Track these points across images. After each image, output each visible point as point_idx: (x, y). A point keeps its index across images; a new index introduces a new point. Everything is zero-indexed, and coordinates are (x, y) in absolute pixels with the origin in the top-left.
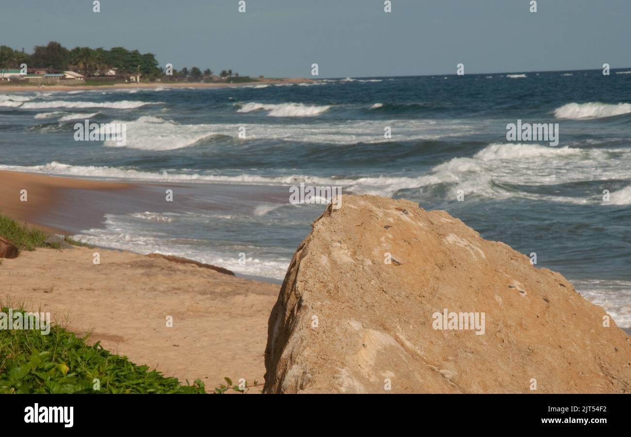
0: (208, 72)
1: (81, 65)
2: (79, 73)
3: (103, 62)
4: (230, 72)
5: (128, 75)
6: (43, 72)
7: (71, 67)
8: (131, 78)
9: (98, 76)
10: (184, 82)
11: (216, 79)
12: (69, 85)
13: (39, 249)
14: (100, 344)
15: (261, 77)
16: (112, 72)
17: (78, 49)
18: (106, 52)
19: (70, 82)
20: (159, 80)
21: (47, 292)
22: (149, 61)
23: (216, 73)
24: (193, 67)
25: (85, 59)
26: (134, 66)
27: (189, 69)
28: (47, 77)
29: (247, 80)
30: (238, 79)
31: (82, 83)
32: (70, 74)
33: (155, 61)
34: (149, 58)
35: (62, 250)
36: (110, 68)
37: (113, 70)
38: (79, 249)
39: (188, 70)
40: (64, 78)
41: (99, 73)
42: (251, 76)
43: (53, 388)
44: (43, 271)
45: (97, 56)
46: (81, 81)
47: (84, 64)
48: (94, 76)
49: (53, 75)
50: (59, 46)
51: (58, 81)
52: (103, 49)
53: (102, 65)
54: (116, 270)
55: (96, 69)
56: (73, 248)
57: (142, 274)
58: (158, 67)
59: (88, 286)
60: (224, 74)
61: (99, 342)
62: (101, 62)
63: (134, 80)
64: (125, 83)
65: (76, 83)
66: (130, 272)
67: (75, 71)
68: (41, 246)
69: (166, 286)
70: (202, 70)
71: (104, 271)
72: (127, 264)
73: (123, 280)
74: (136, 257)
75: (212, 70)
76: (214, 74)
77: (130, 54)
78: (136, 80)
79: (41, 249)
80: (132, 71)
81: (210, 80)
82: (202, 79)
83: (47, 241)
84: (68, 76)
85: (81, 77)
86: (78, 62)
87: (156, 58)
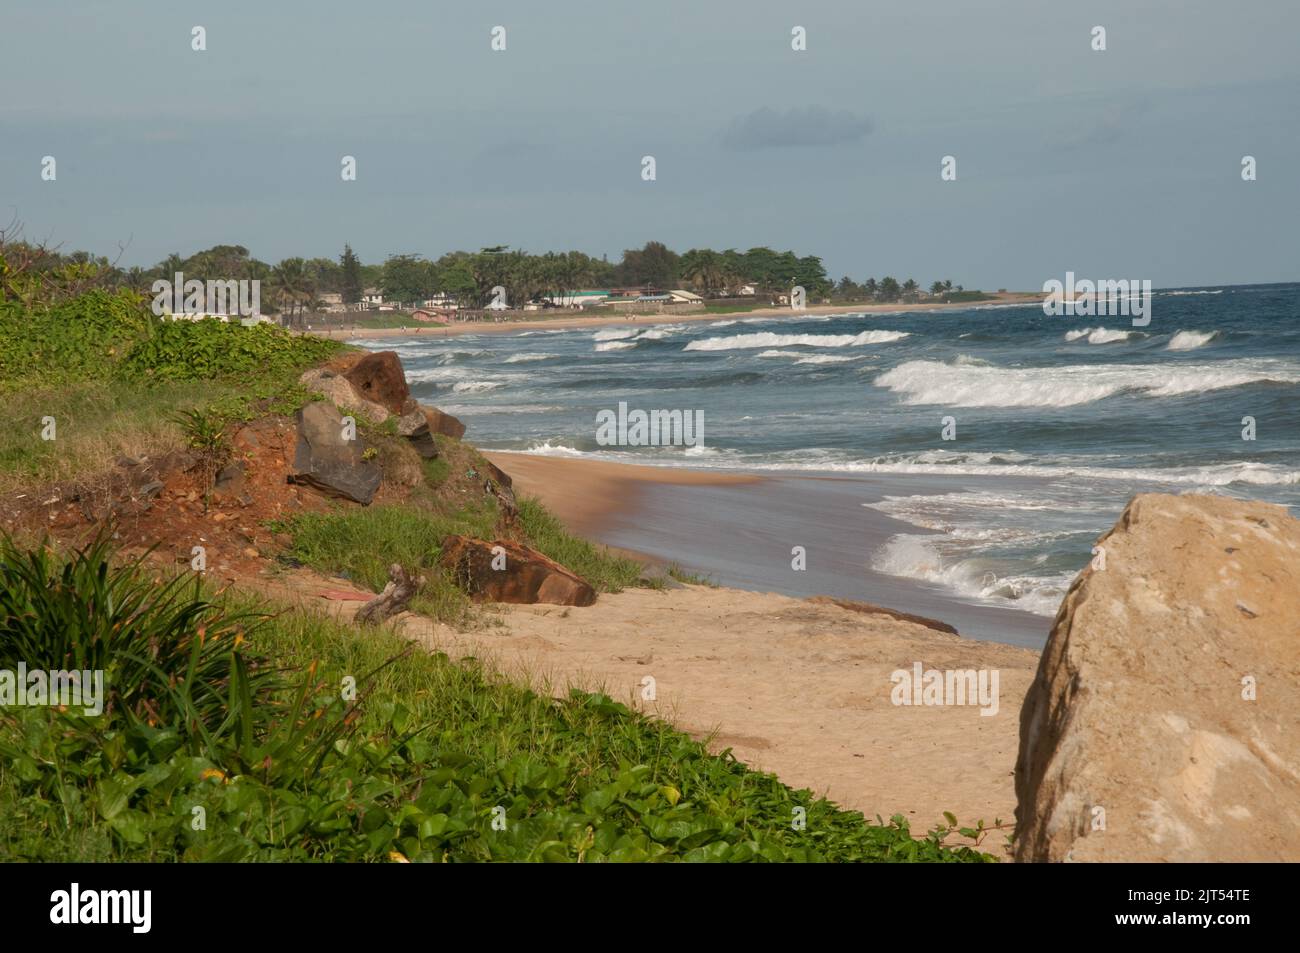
0: (910, 285)
1: (699, 280)
2: (694, 293)
3: (734, 274)
4: (949, 284)
5: (776, 293)
6: (636, 294)
7: (681, 283)
8: (781, 298)
9: (726, 297)
10: (869, 304)
11: (924, 298)
12: (678, 314)
13: (629, 590)
14: (732, 752)
15: (1002, 291)
16: (749, 290)
17: (693, 253)
18: (740, 255)
19: (680, 308)
20: (828, 301)
21: (642, 663)
22: (812, 270)
23: (924, 286)
24: (885, 277)
25: (704, 270)
26: (786, 278)
27: (879, 280)
28: (642, 301)
29: (978, 296)
30: (962, 296)
31: (698, 309)
32: (680, 295)
33: (821, 269)
34: (812, 263)
35: (666, 591)
36: (746, 283)
37: (751, 286)
38: (693, 590)
39: (876, 283)
40: (670, 302)
41: (727, 291)
42: (985, 290)
43: (655, 827)
44: (635, 627)
45: (725, 264)
46: (698, 306)
47: (704, 278)
48: (720, 297)
49: (653, 297)
50: (663, 248)
51: (661, 307)
52: (735, 251)
53: (733, 277)
54: (756, 624)
55: (723, 285)
56: (684, 587)
57: (800, 632)
58: (826, 278)
59: (710, 653)
60: (938, 287)
61: (730, 749)
62: (731, 273)
63: (786, 302)
64: (772, 307)
65: (690, 309)
66: (778, 628)
67: (689, 290)
68: (632, 585)
69: (841, 652)
70: (901, 282)
71: (736, 627)
72: (775, 614)
73: (767, 642)
74: (789, 603)
75: (917, 281)
76: (920, 289)
77: (778, 258)
78: (790, 301)
79: (631, 590)
80: (781, 287)
81: (914, 298)
82: (900, 297)
83: (641, 577)
84: (678, 299)
85: (697, 300)
86: (694, 273)
87: (822, 264)
